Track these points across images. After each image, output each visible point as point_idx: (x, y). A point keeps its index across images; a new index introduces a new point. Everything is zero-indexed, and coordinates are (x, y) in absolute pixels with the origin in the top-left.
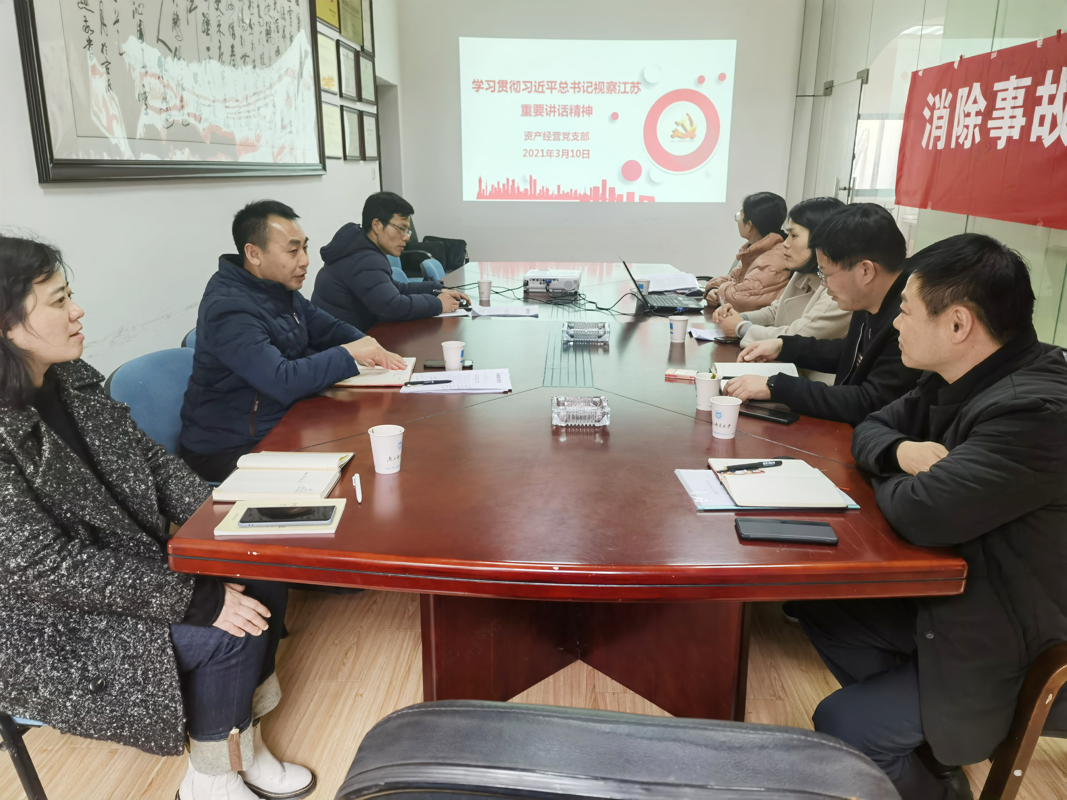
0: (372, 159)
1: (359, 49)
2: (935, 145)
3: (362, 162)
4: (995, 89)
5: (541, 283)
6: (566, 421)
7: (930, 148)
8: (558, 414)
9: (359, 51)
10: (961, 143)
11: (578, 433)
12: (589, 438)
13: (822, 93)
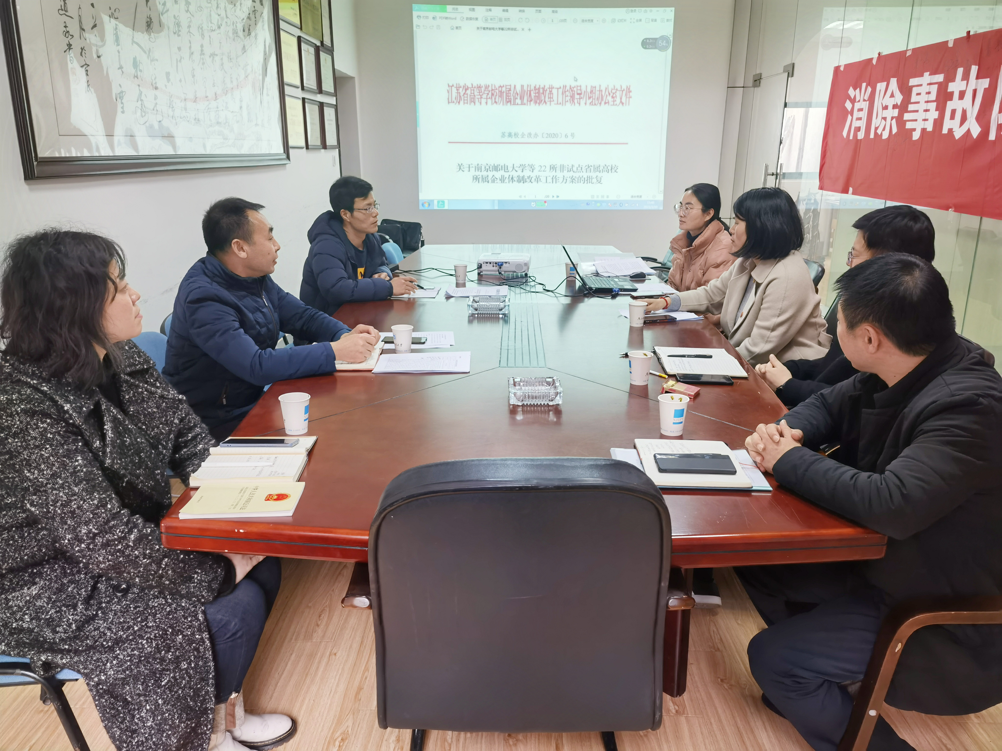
0: (333, 147)
1: (318, 44)
2: (855, 135)
3: (323, 150)
4: (910, 85)
5: (493, 266)
6: (523, 401)
7: (851, 138)
8: (515, 394)
9: (319, 46)
10: (880, 134)
11: (534, 412)
12: (543, 416)
13: (751, 85)
